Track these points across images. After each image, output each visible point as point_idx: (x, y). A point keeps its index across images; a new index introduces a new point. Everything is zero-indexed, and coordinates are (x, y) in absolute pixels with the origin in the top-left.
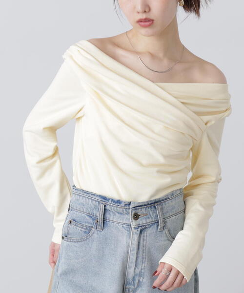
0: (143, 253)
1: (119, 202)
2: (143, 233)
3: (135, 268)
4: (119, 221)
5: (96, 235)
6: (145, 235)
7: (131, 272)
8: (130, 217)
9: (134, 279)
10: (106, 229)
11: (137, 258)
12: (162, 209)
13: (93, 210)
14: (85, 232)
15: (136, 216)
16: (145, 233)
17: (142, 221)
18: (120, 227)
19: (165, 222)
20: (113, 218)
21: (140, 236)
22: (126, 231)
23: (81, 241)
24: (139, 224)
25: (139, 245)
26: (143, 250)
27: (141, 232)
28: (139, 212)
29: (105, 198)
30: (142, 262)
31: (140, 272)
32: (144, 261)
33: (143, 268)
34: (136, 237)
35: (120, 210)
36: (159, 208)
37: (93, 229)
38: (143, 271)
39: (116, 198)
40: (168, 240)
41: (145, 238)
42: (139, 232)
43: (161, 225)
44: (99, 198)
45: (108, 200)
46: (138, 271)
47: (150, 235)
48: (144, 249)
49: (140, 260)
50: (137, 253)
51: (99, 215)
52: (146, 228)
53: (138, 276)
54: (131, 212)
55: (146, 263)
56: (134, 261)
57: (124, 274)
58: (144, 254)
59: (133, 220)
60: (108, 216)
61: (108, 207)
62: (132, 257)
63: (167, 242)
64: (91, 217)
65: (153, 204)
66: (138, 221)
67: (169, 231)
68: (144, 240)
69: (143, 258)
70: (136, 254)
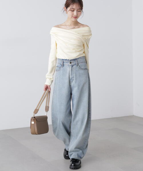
1: (66, 60)
4: (67, 64)
5: (62, 68)
8: (69, 63)
9: (72, 79)
10: (64, 67)
12: (77, 61)
14: (59, 68)
15: (71, 63)
17: (72, 64)
18: (67, 66)
21: (72, 68)
22: (69, 67)
23: (59, 71)
25: (72, 70)
27: (72, 66)
29: (63, 59)
34: (71, 68)
35: (67, 62)
39: (66, 59)
40: (79, 69)
43: (77, 65)
46: (72, 76)
49: (72, 73)
51: (62, 63)
54: (69, 62)
60: (64, 63)
61: (64, 61)
64: (60, 64)
65: (75, 60)
67: (79, 66)
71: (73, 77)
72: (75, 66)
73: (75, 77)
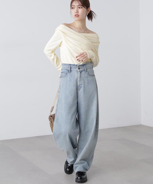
1: (74, 65)
4: (75, 70)
5: (68, 74)
7: (79, 84)
8: (78, 69)
9: (79, 86)
12: (86, 67)
13: (67, 68)
14: (66, 74)
15: (79, 69)
17: (81, 70)
18: (75, 72)
19: (87, 70)
20: (73, 69)
22: (77, 73)
23: (65, 77)
25: (80, 76)
28: (80, 67)
29: (70, 65)
33: (82, 82)
34: (79, 74)
35: (75, 67)
36: (85, 66)
40: (88, 75)
43: (86, 71)
44: (69, 65)
46: (80, 83)
49: (81, 80)
50: (80, 78)
51: (69, 69)
57: (77, 85)
60: (71, 69)
61: (71, 67)
62: (79, 79)
64: (67, 70)
65: (83, 65)
67: (88, 72)
71: (81, 84)
72: (83, 72)
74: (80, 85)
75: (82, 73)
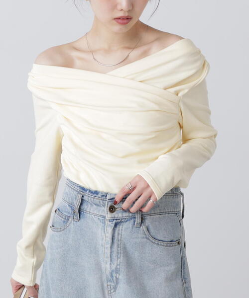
0: (118, 247)
1: (96, 192)
2: (118, 226)
3: (110, 264)
4: (96, 212)
5: (73, 225)
6: (120, 229)
7: (107, 267)
8: (106, 209)
9: (111, 275)
10: (82, 220)
11: (111, 252)
13: (73, 199)
14: (64, 222)
15: (112, 209)
16: (121, 227)
17: (118, 214)
18: (96, 219)
19: (143, 219)
20: (90, 209)
21: (114, 230)
22: (102, 224)
23: (61, 231)
24: (115, 217)
25: (113, 239)
26: (118, 245)
27: (116, 225)
29: (83, 189)
30: (118, 258)
31: (116, 268)
32: (119, 256)
33: (118, 264)
34: (110, 230)
35: (97, 201)
37: (70, 219)
38: (118, 267)
39: (93, 189)
40: (146, 238)
41: (120, 232)
42: (113, 225)
44: (78, 188)
45: (86, 191)
46: (114, 267)
47: (125, 230)
48: (119, 243)
49: (114, 254)
50: (111, 247)
51: (77, 203)
52: (121, 222)
53: (114, 272)
54: (108, 204)
55: (122, 258)
56: (109, 255)
58: (119, 249)
59: (109, 212)
60: (85, 206)
61: (85, 198)
62: (107, 251)
63: (145, 240)
64: (71, 207)
66: (114, 213)
67: (147, 228)
68: (119, 234)
69: (118, 253)
70: (109, 249)
71: (117, 271)
73: (123, 269)
74: (114, 275)
75: (120, 227)
